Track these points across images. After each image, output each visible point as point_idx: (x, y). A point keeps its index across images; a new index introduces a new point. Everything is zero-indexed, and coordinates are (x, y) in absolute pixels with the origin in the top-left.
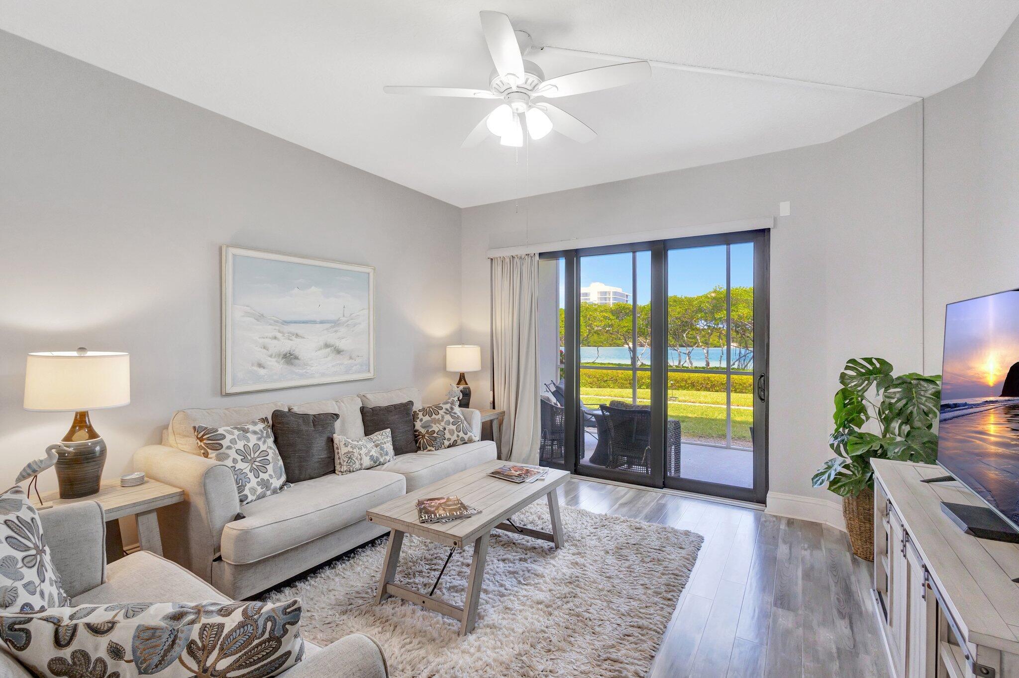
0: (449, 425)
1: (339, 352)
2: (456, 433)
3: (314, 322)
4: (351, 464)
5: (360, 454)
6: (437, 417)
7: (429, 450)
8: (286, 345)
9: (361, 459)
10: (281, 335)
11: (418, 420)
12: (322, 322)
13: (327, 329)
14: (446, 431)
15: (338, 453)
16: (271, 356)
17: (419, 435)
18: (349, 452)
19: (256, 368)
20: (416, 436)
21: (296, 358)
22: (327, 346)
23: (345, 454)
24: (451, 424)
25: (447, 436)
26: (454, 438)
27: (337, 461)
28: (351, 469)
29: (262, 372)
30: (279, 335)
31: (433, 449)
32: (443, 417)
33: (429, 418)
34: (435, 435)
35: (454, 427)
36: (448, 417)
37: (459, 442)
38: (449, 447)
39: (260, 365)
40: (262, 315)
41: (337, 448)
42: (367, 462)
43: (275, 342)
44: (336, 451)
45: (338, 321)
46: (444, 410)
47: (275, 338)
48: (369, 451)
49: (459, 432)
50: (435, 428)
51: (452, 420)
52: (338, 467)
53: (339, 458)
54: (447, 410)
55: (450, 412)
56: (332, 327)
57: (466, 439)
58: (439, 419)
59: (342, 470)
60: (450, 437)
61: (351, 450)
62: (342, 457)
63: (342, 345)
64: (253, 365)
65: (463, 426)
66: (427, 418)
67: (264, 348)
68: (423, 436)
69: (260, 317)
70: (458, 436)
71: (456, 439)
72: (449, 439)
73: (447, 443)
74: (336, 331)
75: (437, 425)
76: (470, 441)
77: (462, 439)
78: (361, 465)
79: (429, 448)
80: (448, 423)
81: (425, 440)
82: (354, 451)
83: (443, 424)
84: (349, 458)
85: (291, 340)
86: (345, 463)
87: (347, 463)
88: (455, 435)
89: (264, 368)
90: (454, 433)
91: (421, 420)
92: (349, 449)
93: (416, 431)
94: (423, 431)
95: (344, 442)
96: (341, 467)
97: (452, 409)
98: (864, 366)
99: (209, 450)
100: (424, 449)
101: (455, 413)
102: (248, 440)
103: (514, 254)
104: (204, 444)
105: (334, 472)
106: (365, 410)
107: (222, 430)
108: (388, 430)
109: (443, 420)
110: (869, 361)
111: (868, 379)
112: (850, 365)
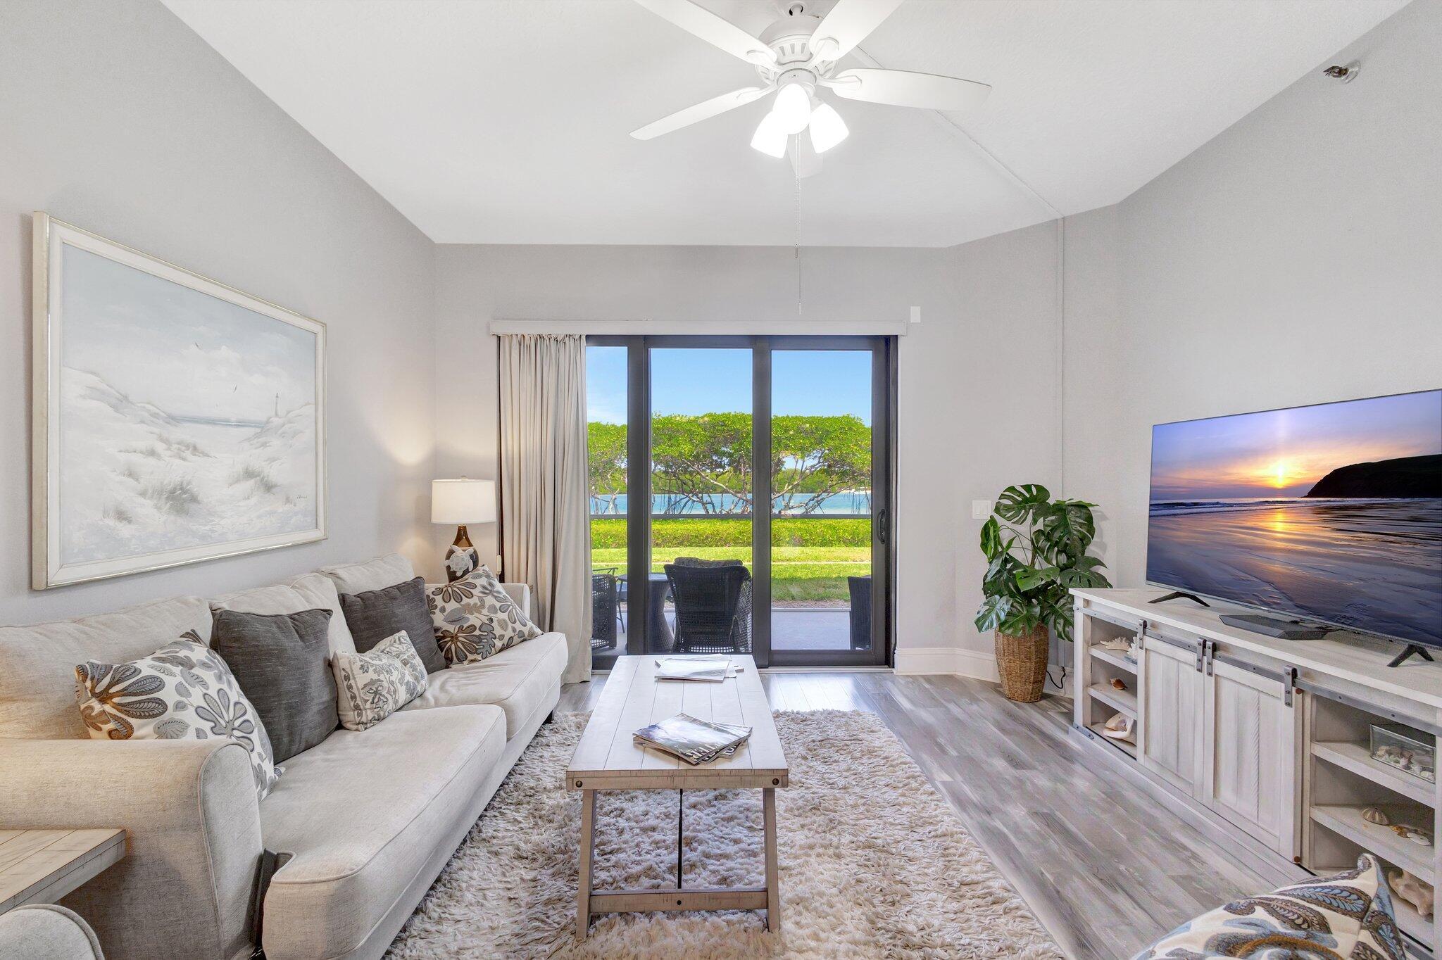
0: (496, 613)
1: (269, 487)
2: (510, 625)
3: (225, 423)
4: (381, 703)
5: (392, 683)
6: (472, 601)
7: (472, 661)
8: (172, 470)
9: (395, 692)
10: (164, 446)
11: (437, 611)
12: (241, 424)
13: (249, 439)
14: (495, 624)
15: (350, 687)
16: (143, 494)
17: (444, 637)
18: (372, 682)
19: (111, 522)
20: (439, 639)
21: (194, 499)
22: (249, 474)
23: (365, 686)
24: (499, 611)
25: (498, 631)
26: (509, 634)
27: (346, 703)
28: (382, 714)
29: (125, 530)
30: (160, 447)
31: (479, 657)
32: (482, 600)
33: (457, 605)
34: (477, 633)
35: (504, 616)
36: (489, 600)
37: (516, 640)
38: (501, 650)
39: (122, 516)
40: (126, 398)
41: (347, 678)
42: (403, 696)
43: (152, 461)
44: (343, 685)
45: (267, 422)
46: (479, 589)
47: (152, 453)
48: (403, 675)
49: (514, 622)
50: (474, 620)
51: (498, 605)
52: (350, 716)
53: (353, 697)
54: (484, 587)
55: (491, 591)
56: (257, 436)
57: (526, 634)
58: (475, 604)
59: (364, 719)
60: (502, 632)
61: (375, 677)
62: (361, 695)
63: (274, 473)
64: (105, 514)
65: (517, 613)
66: (452, 605)
67: (131, 475)
68: (454, 638)
69: (121, 403)
70: (514, 630)
71: (512, 634)
72: (501, 637)
73: (499, 644)
74: (264, 445)
75: (476, 615)
76: (532, 636)
77: (521, 634)
78: (396, 702)
79: (471, 657)
80: (493, 609)
81: (459, 644)
82: (382, 677)
83: (485, 611)
84: (376, 693)
85: (184, 459)
86: (368, 705)
87: (372, 703)
88: (510, 629)
89: (130, 522)
90: (507, 626)
91: (443, 610)
92: (371, 675)
93: (436, 630)
94: (452, 629)
95: (359, 664)
96: (360, 715)
97: (491, 584)
98: (1021, 494)
99: (133, 721)
100: (460, 661)
101: (499, 592)
102: (203, 683)
103: (544, 333)
104: (117, 706)
105: (340, 726)
106: (348, 600)
107: (146, 667)
108: (403, 633)
109: (483, 606)
110: (1028, 488)
111: (1024, 508)
112: (1007, 493)
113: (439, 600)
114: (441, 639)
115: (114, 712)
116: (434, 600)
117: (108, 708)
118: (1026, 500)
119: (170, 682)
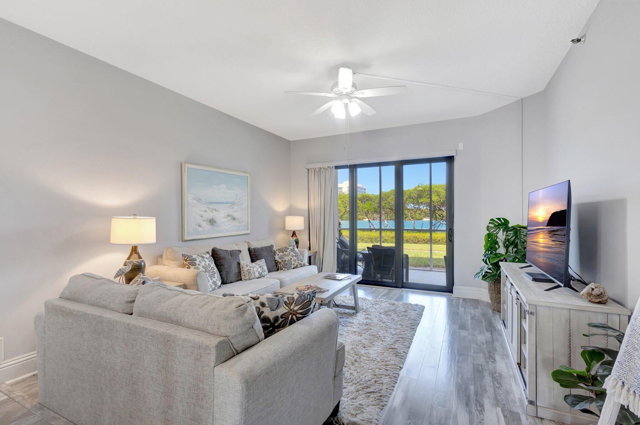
1: (234, 219)
2: (297, 261)
3: (223, 203)
4: (250, 275)
5: (254, 271)
6: (287, 253)
7: (284, 270)
8: (210, 215)
9: (254, 273)
10: (208, 209)
11: (277, 255)
12: (226, 203)
13: (229, 207)
14: (292, 260)
15: (243, 270)
16: (204, 221)
17: (278, 263)
18: (248, 269)
19: (197, 227)
21: (215, 222)
22: (229, 216)
23: (247, 270)
25: (293, 262)
26: (296, 264)
27: (242, 274)
28: (250, 278)
29: (200, 229)
30: (207, 210)
31: (286, 269)
32: (290, 253)
33: (282, 254)
34: (286, 262)
35: (296, 258)
36: (292, 253)
37: (299, 266)
38: (293, 268)
39: (199, 226)
40: (200, 199)
41: (243, 268)
42: (257, 275)
43: (206, 213)
44: (242, 269)
45: (234, 202)
46: (290, 249)
47: (206, 211)
48: (258, 269)
49: (299, 260)
50: (286, 258)
51: (294, 255)
52: (243, 277)
53: (244, 273)
54: (291, 249)
55: (293, 251)
56: (231, 206)
57: (302, 264)
58: (287, 254)
59: (246, 279)
60: (294, 263)
61: (249, 268)
62: (245, 272)
63: (236, 215)
64: (196, 225)
65: (300, 258)
66: (281, 254)
67: (201, 216)
68: (280, 263)
69: (199, 200)
70: (298, 263)
71: (298, 264)
72: (294, 264)
73: (293, 266)
74: (233, 208)
75: (287, 257)
76: (304, 265)
77: (300, 264)
78: (255, 276)
79: (284, 269)
80: (293, 256)
81: (281, 265)
82: (251, 269)
83: (290, 256)
84: (249, 272)
85: (213, 212)
86: (247, 275)
87: (248, 275)
88: (297, 262)
91: (278, 255)
92: (248, 268)
93: (276, 260)
94: (280, 260)
95: (245, 265)
96: (245, 277)
97: (294, 249)
98: (497, 222)
99: (190, 266)
100: (281, 270)
101: (296, 251)
102: (205, 261)
103: (321, 167)
104: (188, 263)
105: (241, 280)
106: (250, 249)
107: (194, 256)
108: (264, 259)
109: (290, 255)
110: (499, 219)
111: (499, 228)
112: (491, 222)
113: (277, 252)
114: (276, 263)
115: (187, 264)
116: (276, 252)
117: (187, 263)
118: (499, 225)
119: (198, 260)
